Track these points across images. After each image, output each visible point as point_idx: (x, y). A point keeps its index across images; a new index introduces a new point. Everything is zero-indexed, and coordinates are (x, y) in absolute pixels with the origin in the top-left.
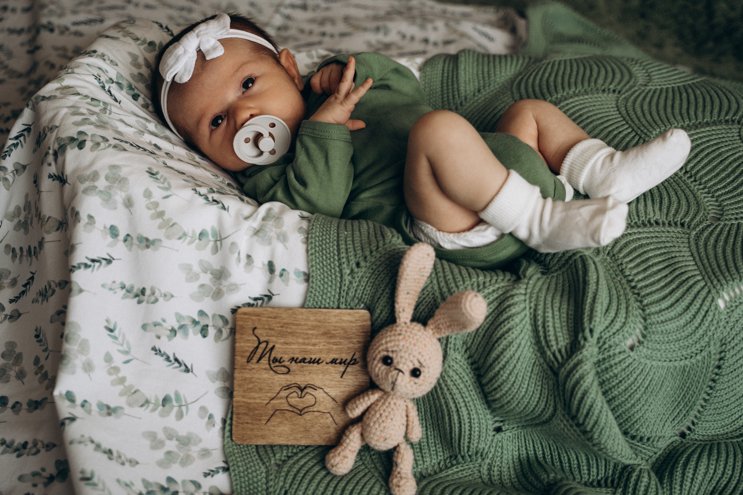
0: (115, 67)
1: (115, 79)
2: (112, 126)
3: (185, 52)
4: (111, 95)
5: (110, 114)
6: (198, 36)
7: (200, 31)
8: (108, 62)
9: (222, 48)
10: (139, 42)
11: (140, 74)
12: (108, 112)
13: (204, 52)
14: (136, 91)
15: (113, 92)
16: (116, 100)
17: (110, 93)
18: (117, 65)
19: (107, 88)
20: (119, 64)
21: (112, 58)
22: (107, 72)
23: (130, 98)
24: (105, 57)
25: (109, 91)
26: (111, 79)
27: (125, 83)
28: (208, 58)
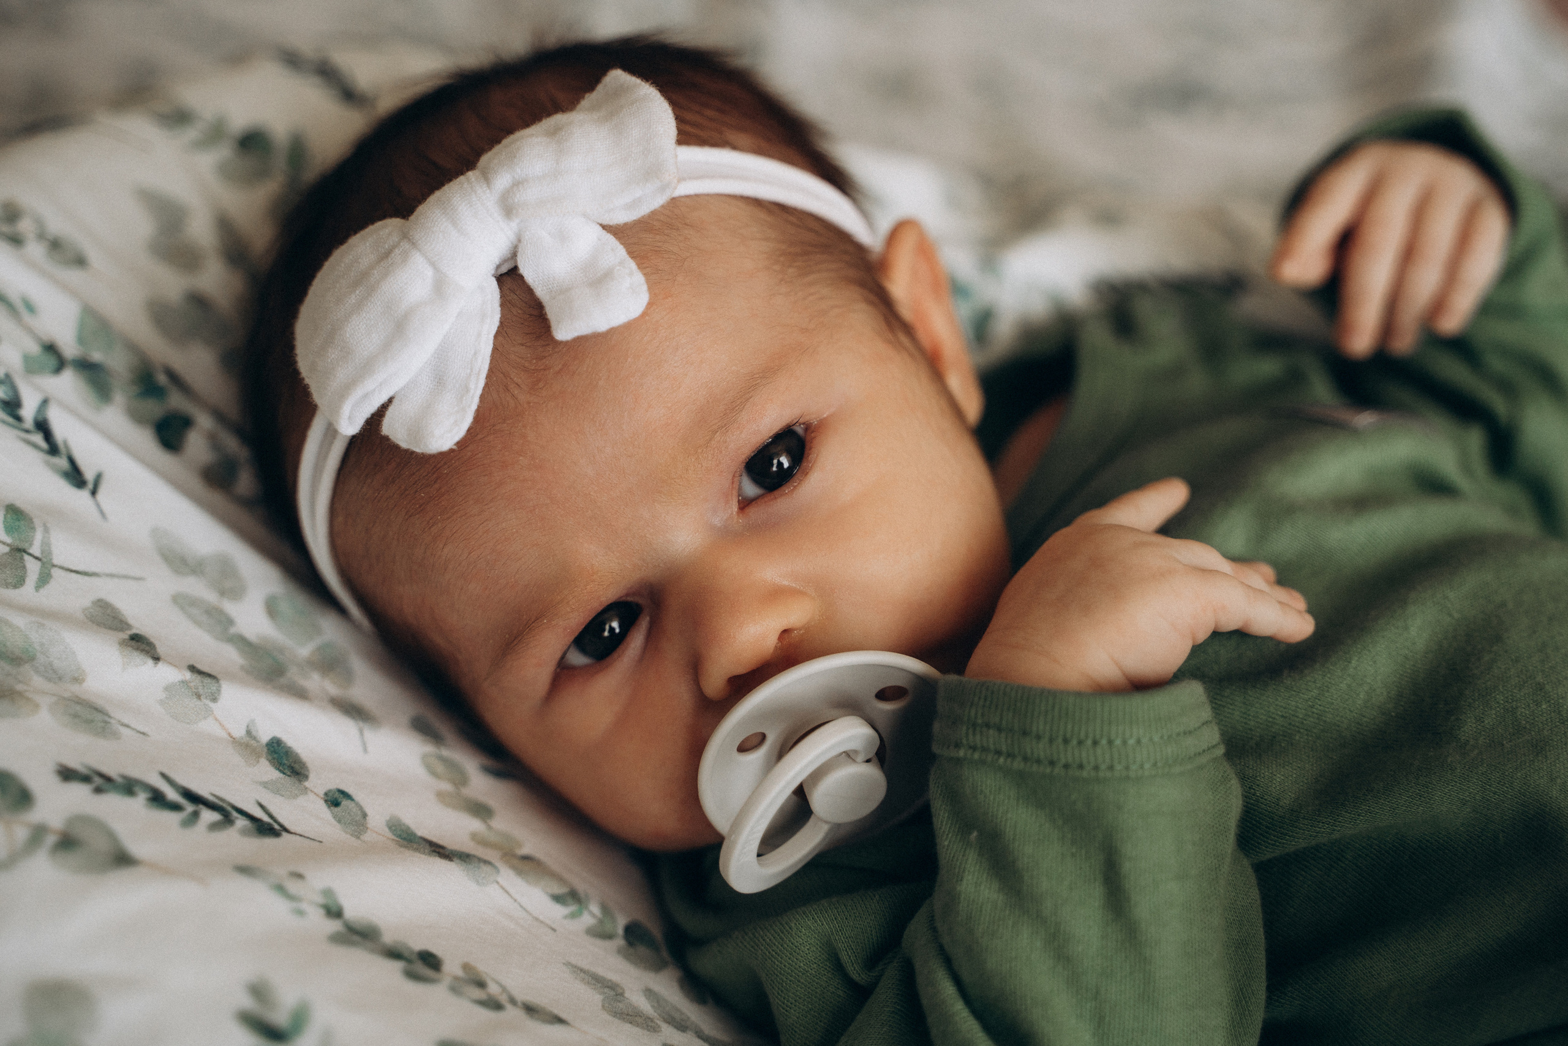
0: (73, 276)
1: (70, 348)
2: (54, 675)
3: (440, 288)
4: (53, 449)
5: (44, 579)
6: (508, 209)
7: (517, 184)
8: (35, 250)
9: (639, 278)
10: (191, 133)
11: (198, 301)
12: (33, 568)
13: (540, 292)
14: (176, 401)
15: (62, 426)
16: (75, 476)
17: (48, 435)
18: (80, 261)
19: (28, 412)
20: (93, 255)
21: (56, 225)
22: (30, 308)
23: (145, 440)
24: (25, 226)
25: (43, 427)
26: (51, 348)
27: (117, 362)
28: (563, 333)
